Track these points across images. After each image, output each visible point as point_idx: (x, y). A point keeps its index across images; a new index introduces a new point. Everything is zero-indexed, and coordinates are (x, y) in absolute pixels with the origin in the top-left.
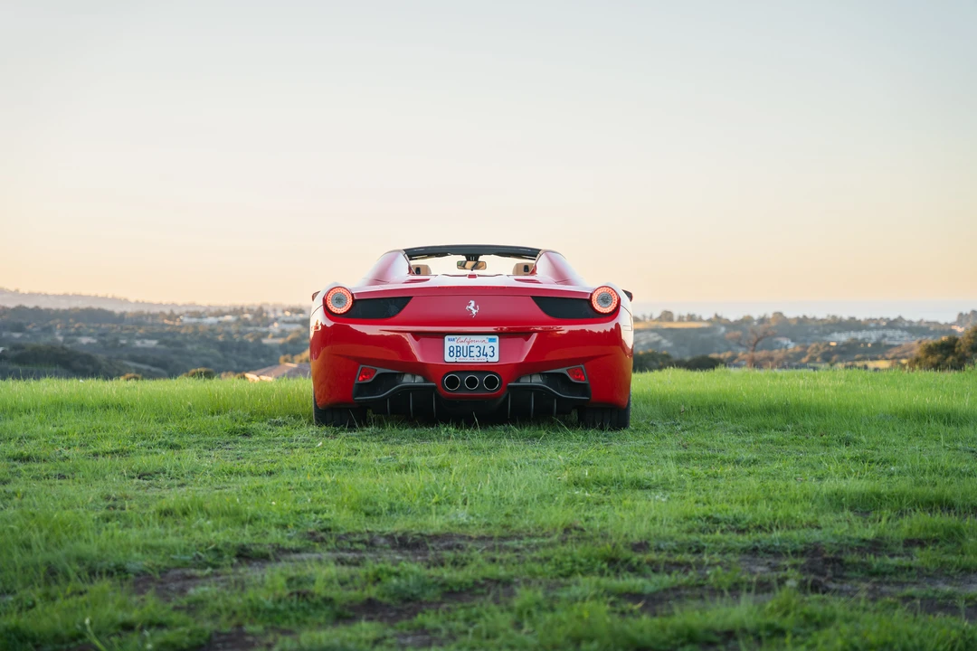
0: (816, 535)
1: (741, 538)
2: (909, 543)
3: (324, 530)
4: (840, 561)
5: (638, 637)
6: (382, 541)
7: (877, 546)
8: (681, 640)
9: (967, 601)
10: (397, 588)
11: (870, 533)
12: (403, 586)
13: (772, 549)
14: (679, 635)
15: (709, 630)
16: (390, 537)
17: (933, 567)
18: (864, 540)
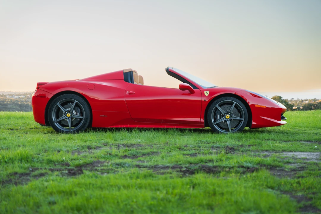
0: (227, 144)
1: (209, 144)
2: (249, 146)
3: (106, 143)
4: (233, 149)
5: (190, 161)
6: (121, 145)
7: (242, 146)
8: (200, 162)
9: (263, 156)
10: (131, 153)
11: (240, 144)
12: (132, 153)
13: (217, 147)
14: (199, 160)
15: (206, 160)
16: (123, 145)
17: (255, 150)
18: (239, 145)
